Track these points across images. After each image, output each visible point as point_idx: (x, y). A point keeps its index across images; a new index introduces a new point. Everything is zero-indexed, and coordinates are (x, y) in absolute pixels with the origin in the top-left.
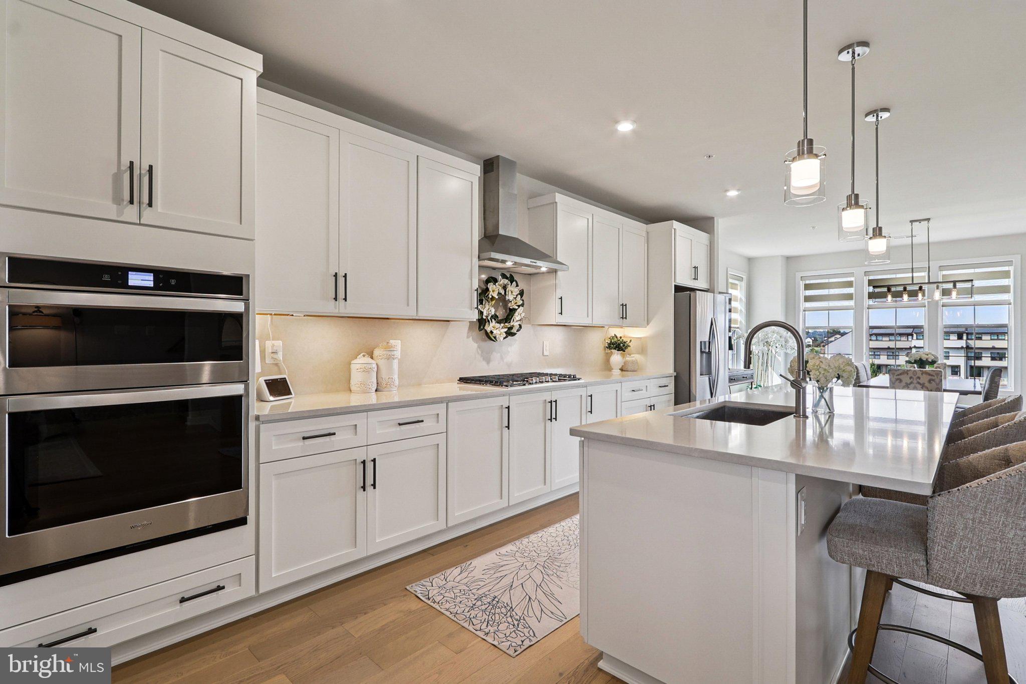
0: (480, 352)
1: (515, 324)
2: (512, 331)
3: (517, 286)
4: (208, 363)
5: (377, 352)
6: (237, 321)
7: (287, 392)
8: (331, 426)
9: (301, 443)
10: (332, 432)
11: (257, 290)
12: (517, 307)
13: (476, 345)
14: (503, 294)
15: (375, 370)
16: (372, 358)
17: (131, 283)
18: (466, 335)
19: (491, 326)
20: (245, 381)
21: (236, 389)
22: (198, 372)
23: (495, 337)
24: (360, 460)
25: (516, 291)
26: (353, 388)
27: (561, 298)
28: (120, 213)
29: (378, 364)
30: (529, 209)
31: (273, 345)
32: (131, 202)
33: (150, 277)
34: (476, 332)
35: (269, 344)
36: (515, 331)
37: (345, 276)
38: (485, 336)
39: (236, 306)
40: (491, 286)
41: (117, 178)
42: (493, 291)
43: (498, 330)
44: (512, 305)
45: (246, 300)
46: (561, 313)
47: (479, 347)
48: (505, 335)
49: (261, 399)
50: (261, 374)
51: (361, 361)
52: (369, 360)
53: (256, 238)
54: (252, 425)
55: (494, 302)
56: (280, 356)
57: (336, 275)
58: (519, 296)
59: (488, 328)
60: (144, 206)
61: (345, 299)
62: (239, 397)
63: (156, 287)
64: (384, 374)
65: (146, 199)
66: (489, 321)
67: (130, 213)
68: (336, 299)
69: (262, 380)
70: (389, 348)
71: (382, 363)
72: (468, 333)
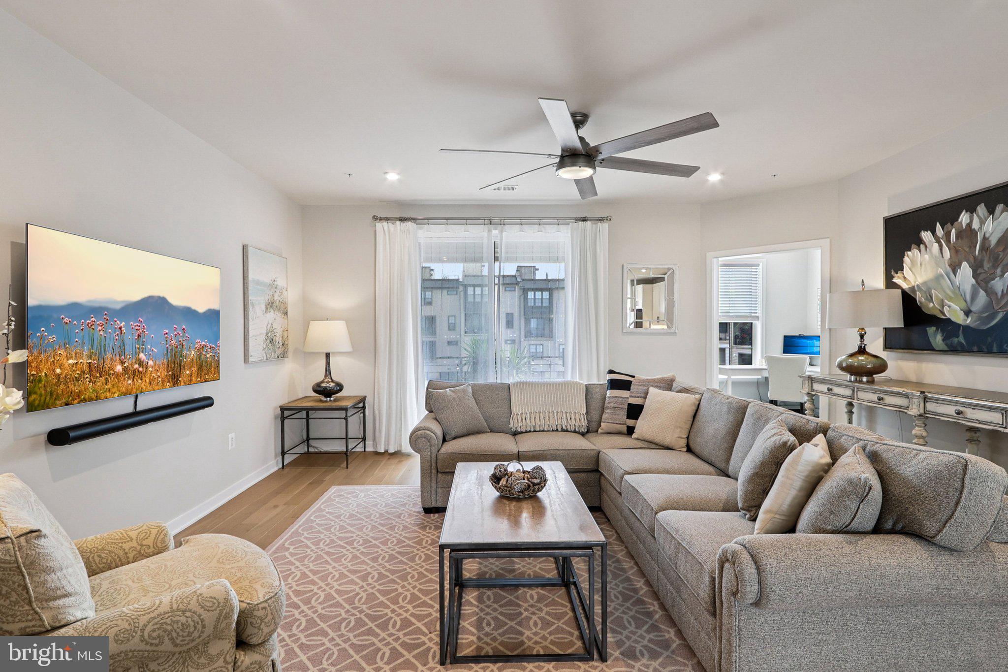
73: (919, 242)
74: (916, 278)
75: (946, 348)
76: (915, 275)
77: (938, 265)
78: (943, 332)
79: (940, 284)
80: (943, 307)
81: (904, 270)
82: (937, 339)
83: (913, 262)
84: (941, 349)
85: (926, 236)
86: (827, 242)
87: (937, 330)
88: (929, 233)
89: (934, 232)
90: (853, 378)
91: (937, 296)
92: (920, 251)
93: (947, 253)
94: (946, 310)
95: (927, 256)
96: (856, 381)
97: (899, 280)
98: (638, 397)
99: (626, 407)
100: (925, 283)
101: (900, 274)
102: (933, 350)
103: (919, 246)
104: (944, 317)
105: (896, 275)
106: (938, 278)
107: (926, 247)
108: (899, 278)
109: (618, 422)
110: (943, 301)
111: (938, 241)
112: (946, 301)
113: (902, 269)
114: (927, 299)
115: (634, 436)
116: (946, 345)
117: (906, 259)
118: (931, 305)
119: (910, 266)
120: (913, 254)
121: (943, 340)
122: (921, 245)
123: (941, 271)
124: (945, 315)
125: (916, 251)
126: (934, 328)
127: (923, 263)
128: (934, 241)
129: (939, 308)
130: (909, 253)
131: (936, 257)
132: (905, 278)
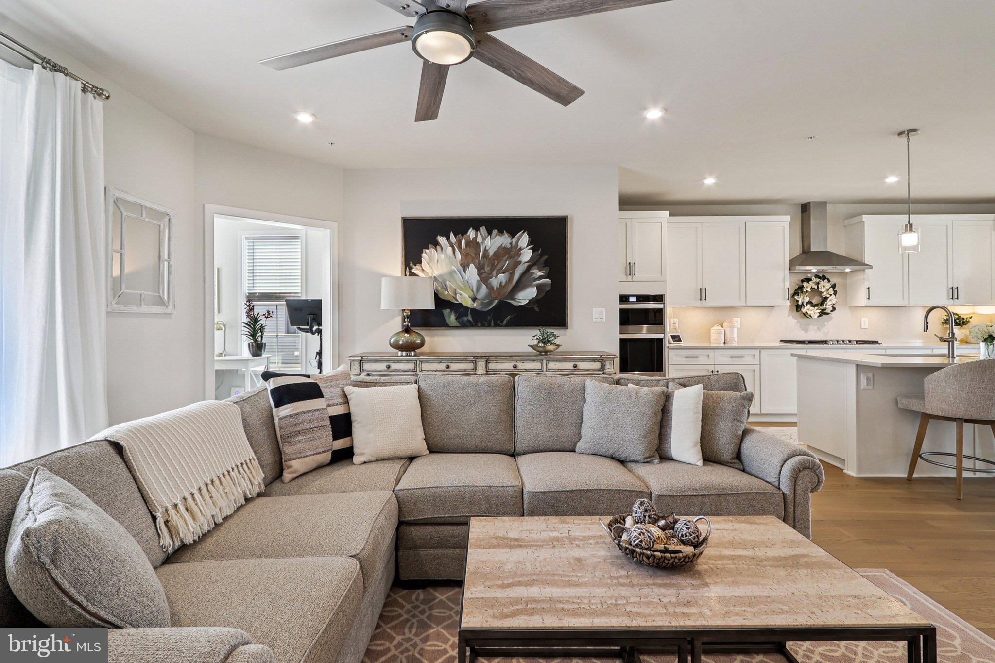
0: (799, 325)
1: (828, 306)
2: (826, 311)
3: (829, 281)
4: (645, 326)
5: (725, 324)
6: (660, 312)
7: (680, 340)
8: (698, 353)
9: (685, 359)
10: (697, 356)
11: (667, 300)
12: (828, 296)
13: (796, 321)
14: (816, 288)
15: (724, 333)
16: (722, 327)
17: (630, 300)
18: (787, 314)
19: (807, 309)
20: (664, 333)
21: (661, 336)
22: (642, 329)
23: (810, 316)
24: (711, 370)
25: (828, 285)
26: (711, 341)
27: (869, 288)
28: (627, 279)
29: (726, 331)
30: (845, 226)
31: (674, 321)
32: (630, 275)
33: (635, 298)
34: (795, 313)
35: (672, 320)
36: (829, 312)
37: (705, 289)
38: (803, 315)
39: (660, 306)
40: (805, 284)
41: (626, 268)
42: (807, 287)
43: (814, 312)
44: (825, 295)
45: (664, 304)
46: (869, 299)
47: (798, 322)
48: (818, 315)
49: (669, 343)
50: (669, 332)
51: (715, 329)
52: (720, 328)
53: (667, 280)
54: (666, 350)
55: (807, 294)
56: (677, 325)
57: (701, 289)
58: (831, 288)
59: (804, 310)
60: (633, 275)
61: (705, 299)
62: (662, 339)
63: (637, 301)
64: (728, 335)
65: (634, 273)
66: (804, 306)
67: (629, 278)
68: (701, 300)
69: (669, 335)
70: (731, 322)
71: (728, 330)
72: (789, 313)
73: (436, 244)
74: (433, 271)
75: (458, 325)
76: (432, 268)
77: (452, 264)
78: (456, 313)
79: (454, 278)
80: (456, 294)
81: (422, 263)
82: (452, 319)
83: (431, 258)
84: (454, 325)
85: (442, 240)
86: (336, 224)
87: (451, 311)
88: (444, 238)
89: (448, 238)
90: (404, 353)
91: (450, 286)
92: (437, 251)
93: (459, 256)
94: (458, 297)
95: (442, 256)
96: (407, 355)
97: (418, 271)
98: (337, 404)
99: (329, 423)
100: (441, 276)
101: (418, 266)
102: (450, 327)
103: (436, 247)
104: (456, 302)
105: (415, 267)
106: (451, 273)
107: (442, 249)
108: (417, 269)
109: (321, 450)
110: (455, 290)
111: (452, 245)
112: (458, 290)
113: (420, 262)
114: (442, 288)
115: (357, 459)
116: (459, 322)
117: (424, 255)
118: (447, 293)
119: (428, 260)
120: (431, 253)
121: (456, 319)
122: (438, 246)
123: (453, 267)
124: (457, 300)
125: (433, 250)
126: (449, 310)
127: (439, 260)
128: (448, 245)
129: (453, 295)
130: (426, 250)
131: (450, 257)
132: (423, 270)
